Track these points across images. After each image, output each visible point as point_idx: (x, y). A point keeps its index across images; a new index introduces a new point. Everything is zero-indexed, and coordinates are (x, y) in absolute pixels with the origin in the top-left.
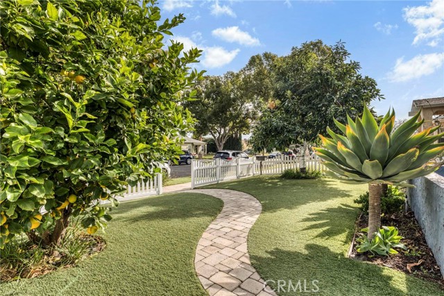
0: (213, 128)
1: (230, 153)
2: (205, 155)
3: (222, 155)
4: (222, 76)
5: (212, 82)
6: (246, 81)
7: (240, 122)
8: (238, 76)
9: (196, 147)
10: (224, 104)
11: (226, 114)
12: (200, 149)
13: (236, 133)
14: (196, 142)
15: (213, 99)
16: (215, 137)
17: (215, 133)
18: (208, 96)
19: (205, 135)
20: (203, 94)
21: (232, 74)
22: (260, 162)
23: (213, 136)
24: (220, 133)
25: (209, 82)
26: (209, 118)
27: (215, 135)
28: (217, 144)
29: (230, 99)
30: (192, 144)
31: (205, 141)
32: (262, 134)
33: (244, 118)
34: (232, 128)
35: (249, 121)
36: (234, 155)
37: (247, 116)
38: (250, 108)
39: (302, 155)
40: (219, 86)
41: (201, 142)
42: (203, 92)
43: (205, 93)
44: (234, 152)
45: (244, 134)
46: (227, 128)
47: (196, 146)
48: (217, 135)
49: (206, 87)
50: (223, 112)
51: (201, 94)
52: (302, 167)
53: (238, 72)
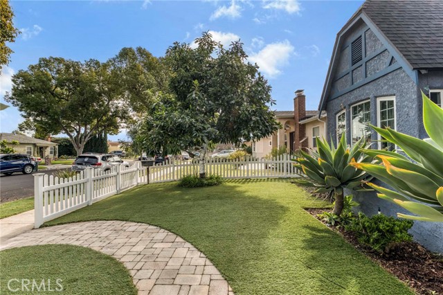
0: (68, 126)
1: (99, 156)
2: (55, 159)
3: (86, 160)
4: (83, 62)
5: (68, 67)
6: (116, 74)
7: (107, 120)
8: (105, 66)
9: (41, 150)
10: (85, 96)
11: (88, 109)
12: (47, 152)
13: (100, 134)
14: (41, 142)
15: (69, 90)
16: (71, 137)
17: (72, 131)
18: (61, 84)
19: (56, 133)
20: (53, 81)
21: (97, 63)
22: (146, 168)
23: (69, 135)
24: (78, 132)
25: (62, 67)
26: (63, 112)
27: (72, 134)
28: (75, 145)
29: (94, 92)
30: (35, 145)
31: (56, 141)
32: (159, 133)
33: (112, 116)
34: (96, 127)
35: (118, 120)
36: (104, 159)
37: (116, 114)
38: (119, 105)
39: (201, 158)
40: (77, 73)
41: (49, 143)
42: (53, 77)
43: (58, 79)
44: (104, 155)
45: (111, 134)
46: (88, 126)
47: (41, 148)
48: (74, 134)
49: (58, 72)
50: (84, 106)
51: (50, 80)
52: (202, 172)
53: (105, 62)
